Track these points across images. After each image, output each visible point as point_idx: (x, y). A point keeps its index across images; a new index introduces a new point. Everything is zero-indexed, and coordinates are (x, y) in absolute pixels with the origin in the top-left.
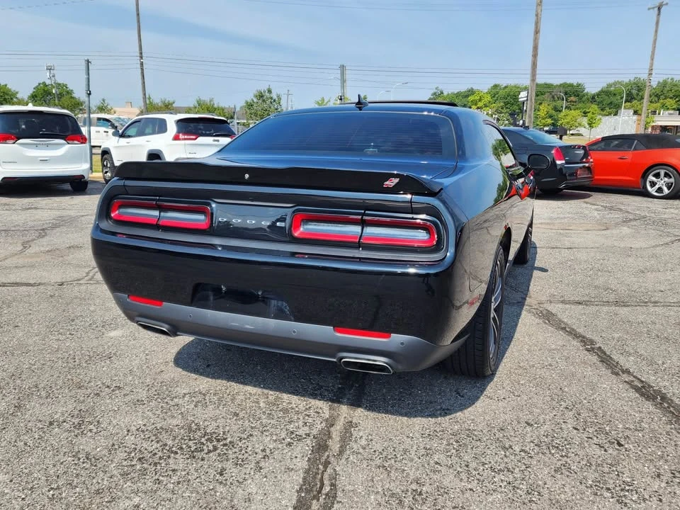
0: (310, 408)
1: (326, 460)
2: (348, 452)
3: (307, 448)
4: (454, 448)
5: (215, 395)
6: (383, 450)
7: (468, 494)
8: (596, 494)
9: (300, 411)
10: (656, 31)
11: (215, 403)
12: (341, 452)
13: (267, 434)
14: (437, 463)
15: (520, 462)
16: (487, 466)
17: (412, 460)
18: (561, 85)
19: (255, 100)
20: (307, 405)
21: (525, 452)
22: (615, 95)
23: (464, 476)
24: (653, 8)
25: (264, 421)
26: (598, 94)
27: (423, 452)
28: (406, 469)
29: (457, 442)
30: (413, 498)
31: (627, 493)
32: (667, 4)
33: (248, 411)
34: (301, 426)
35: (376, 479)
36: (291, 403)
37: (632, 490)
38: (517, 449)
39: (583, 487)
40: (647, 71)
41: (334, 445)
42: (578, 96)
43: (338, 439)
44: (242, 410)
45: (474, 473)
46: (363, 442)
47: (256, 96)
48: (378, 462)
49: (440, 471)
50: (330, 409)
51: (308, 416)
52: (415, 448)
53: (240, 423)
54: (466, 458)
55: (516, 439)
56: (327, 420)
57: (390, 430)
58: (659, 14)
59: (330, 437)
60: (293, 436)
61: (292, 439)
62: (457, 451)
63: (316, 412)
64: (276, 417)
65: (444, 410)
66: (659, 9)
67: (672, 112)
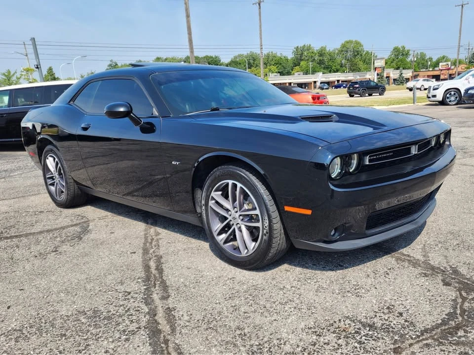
0: (129, 309)
1: (164, 339)
2: (178, 328)
3: (144, 337)
4: (251, 300)
5: (31, 327)
6: (204, 318)
7: (275, 323)
8: (344, 297)
9: (122, 314)
11: (36, 334)
12: (173, 330)
13: (103, 339)
14: (245, 313)
15: (294, 294)
16: (276, 303)
17: (227, 317)
20: (124, 308)
21: (294, 287)
22: (240, 64)
23: (266, 314)
25: (93, 331)
26: (229, 64)
27: (232, 309)
28: (226, 324)
29: (251, 295)
30: (242, 339)
31: (358, 290)
33: (74, 329)
34: (129, 324)
35: (209, 337)
36: (110, 311)
37: (360, 288)
38: (288, 287)
39: (335, 295)
41: (164, 327)
43: (166, 322)
44: (67, 330)
45: (271, 310)
46: (186, 318)
48: (205, 326)
49: (249, 317)
50: (146, 305)
51: (131, 315)
52: (225, 309)
53: (72, 339)
54: (261, 303)
55: (285, 281)
56: (148, 313)
57: (201, 303)
59: (159, 324)
60: (126, 333)
61: (126, 335)
62: (253, 301)
63: (136, 311)
64: (102, 325)
65: (231, 279)
66: (260, 5)
67: (276, 74)
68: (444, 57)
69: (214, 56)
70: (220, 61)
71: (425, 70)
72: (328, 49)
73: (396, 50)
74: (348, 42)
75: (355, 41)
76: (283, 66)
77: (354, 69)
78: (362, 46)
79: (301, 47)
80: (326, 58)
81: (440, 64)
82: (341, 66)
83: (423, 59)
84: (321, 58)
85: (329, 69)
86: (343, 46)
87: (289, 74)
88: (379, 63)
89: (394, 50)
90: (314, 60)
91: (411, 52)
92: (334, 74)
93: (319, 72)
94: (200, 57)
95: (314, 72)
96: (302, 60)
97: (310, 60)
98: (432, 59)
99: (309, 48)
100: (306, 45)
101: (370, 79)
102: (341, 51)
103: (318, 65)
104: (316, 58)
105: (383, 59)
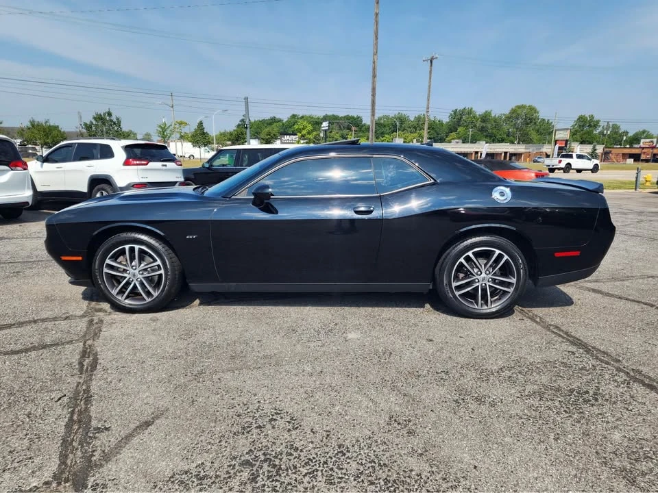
18: (345, 117)
19: (94, 122)
22: (385, 126)
24: (427, 61)
42: (358, 126)
47: (94, 118)
66: (431, 62)
68: (644, 132)
69: (356, 116)
70: (362, 122)
71: (619, 146)
72: (493, 115)
73: (582, 120)
74: (519, 107)
75: (529, 106)
76: (436, 132)
77: (525, 140)
78: (538, 113)
79: (460, 111)
80: (490, 125)
81: (642, 141)
82: (508, 135)
83: (616, 133)
84: (483, 124)
85: (493, 139)
86: (513, 111)
87: (442, 140)
88: (561, 135)
89: (578, 119)
90: (475, 125)
91: (601, 124)
92: (499, 144)
93: (479, 140)
94: (341, 116)
95: (474, 141)
96: (459, 126)
97: (470, 126)
98: (627, 133)
99: (470, 112)
100: (467, 108)
101: (546, 154)
102: (509, 118)
103: (479, 133)
104: (478, 125)
105: (567, 129)
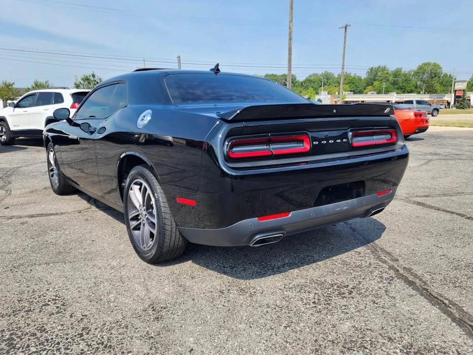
10: (345, 42)
22: (314, 82)
24: (342, 28)
26: (305, 82)
32: (350, 25)
40: (341, 67)
42: (293, 83)
58: (346, 31)
66: (346, 28)
67: (349, 92)
70: (296, 79)
72: (403, 70)
74: (425, 64)
75: (434, 63)
76: (356, 85)
77: (430, 90)
78: (441, 69)
79: (375, 68)
80: (401, 79)
82: (416, 88)
84: (395, 79)
85: (403, 90)
86: (420, 68)
87: (361, 92)
88: (460, 86)
90: (388, 80)
92: (408, 94)
93: (392, 92)
94: (278, 75)
95: (387, 92)
96: (375, 80)
97: (384, 80)
99: (384, 69)
100: (381, 66)
101: (448, 102)
102: (417, 73)
103: (392, 86)
104: (390, 79)
105: (464, 81)
